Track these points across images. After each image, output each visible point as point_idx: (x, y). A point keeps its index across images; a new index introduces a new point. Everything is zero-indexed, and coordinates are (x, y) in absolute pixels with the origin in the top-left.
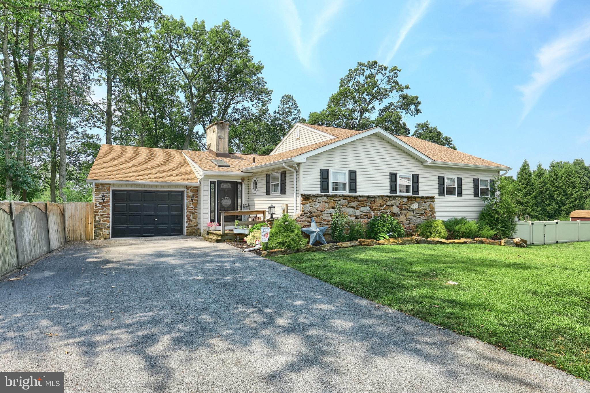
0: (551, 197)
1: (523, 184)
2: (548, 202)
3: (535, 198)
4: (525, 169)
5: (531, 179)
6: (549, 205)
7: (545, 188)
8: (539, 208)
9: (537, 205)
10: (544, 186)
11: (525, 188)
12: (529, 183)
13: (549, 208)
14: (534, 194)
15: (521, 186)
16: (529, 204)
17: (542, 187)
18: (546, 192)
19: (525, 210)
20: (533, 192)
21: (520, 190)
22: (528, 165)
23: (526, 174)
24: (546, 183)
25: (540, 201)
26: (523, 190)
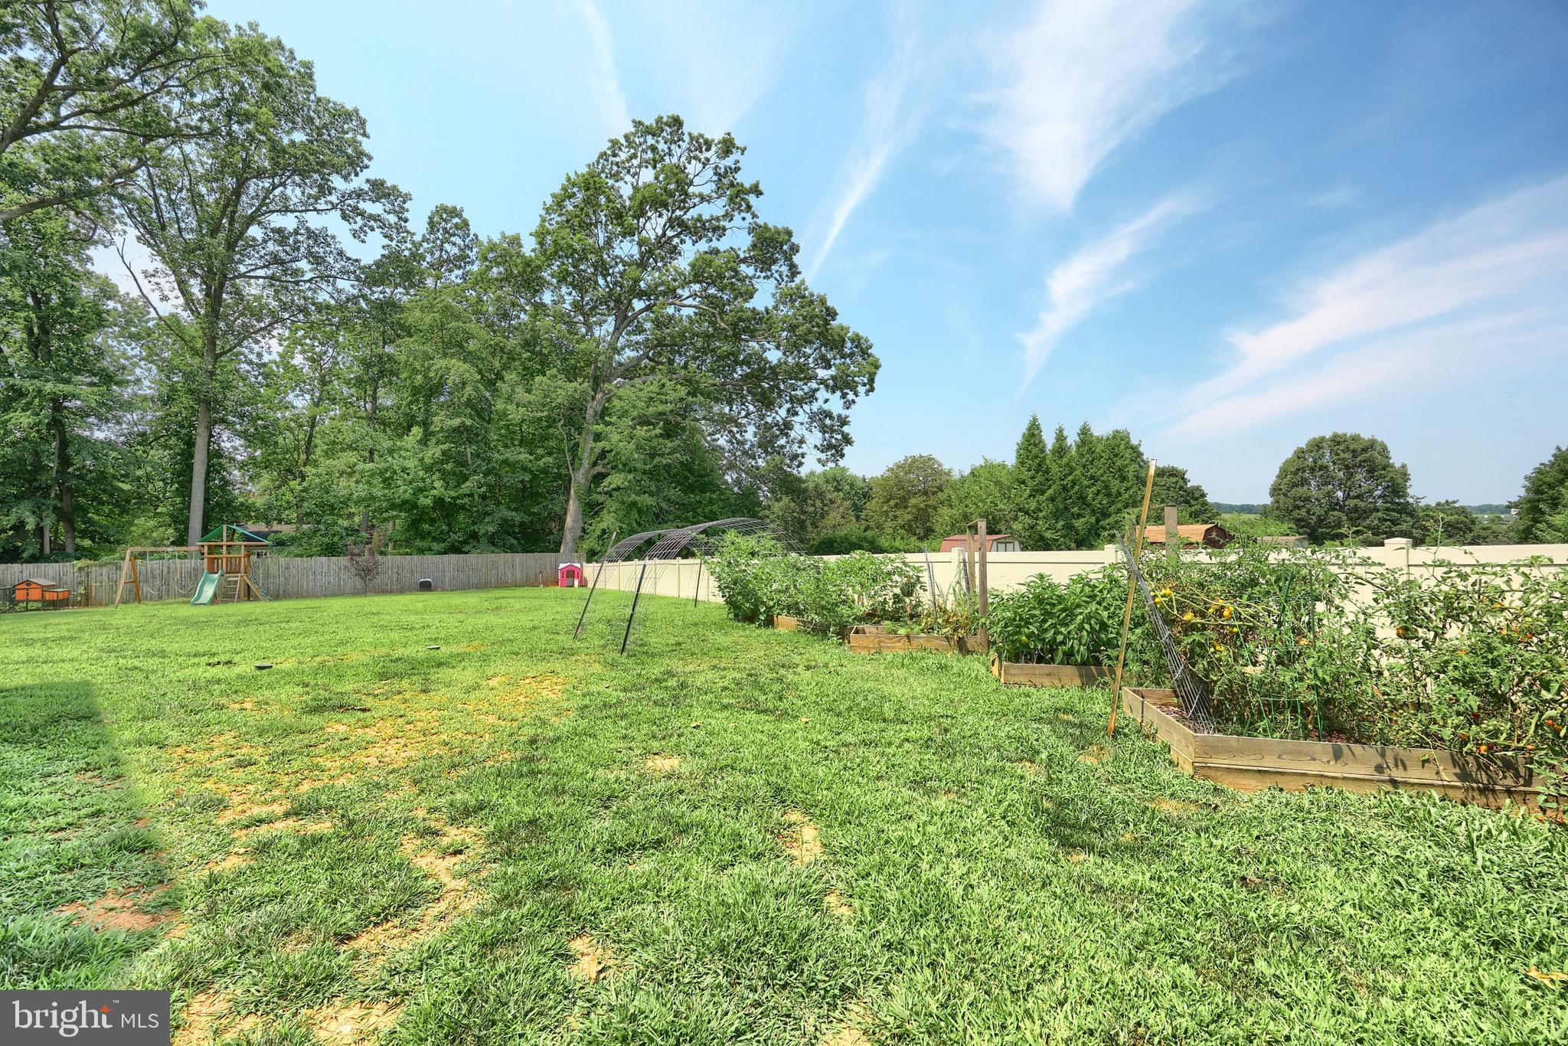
0: (1082, 498)
1: (1029, 470)
2: (1075, 510)
3: (1052, 499)
4: (1033, 435)
5: (1044, 459)
6: (1079, 516)
7: (1070, 478)
8: (1061, 523)
9: (1056, 515)
10: (1070, 474)
11: (1033, 478)
12: (1040, 468)
13: (1078, 523)
14: (1051, 491)
15: (1026, 475)
16: (1041, 515)
17: (1066, 476)
18: (1073, 487)
19: (1032, 527)
20: (1050, 487)
21: (1023, 482)
22: (1038, 427)
23: (1036, 445)
24: (1072, 470)
25: (1061, 506)
26: (1029, 482)
